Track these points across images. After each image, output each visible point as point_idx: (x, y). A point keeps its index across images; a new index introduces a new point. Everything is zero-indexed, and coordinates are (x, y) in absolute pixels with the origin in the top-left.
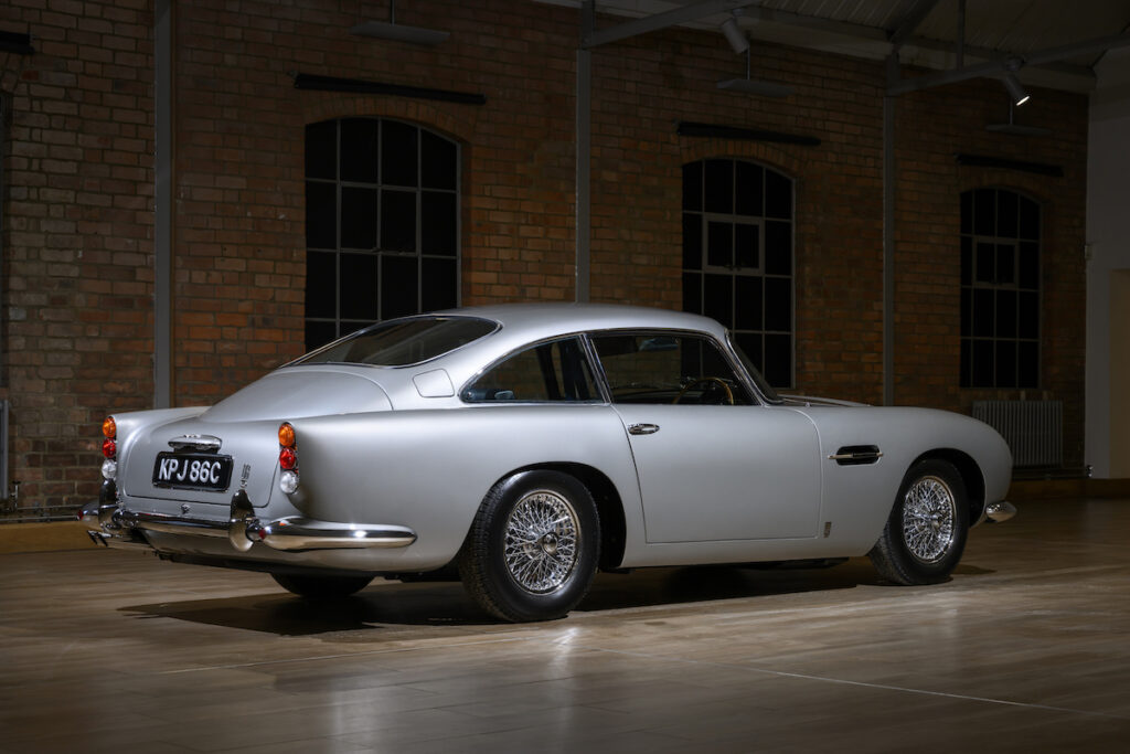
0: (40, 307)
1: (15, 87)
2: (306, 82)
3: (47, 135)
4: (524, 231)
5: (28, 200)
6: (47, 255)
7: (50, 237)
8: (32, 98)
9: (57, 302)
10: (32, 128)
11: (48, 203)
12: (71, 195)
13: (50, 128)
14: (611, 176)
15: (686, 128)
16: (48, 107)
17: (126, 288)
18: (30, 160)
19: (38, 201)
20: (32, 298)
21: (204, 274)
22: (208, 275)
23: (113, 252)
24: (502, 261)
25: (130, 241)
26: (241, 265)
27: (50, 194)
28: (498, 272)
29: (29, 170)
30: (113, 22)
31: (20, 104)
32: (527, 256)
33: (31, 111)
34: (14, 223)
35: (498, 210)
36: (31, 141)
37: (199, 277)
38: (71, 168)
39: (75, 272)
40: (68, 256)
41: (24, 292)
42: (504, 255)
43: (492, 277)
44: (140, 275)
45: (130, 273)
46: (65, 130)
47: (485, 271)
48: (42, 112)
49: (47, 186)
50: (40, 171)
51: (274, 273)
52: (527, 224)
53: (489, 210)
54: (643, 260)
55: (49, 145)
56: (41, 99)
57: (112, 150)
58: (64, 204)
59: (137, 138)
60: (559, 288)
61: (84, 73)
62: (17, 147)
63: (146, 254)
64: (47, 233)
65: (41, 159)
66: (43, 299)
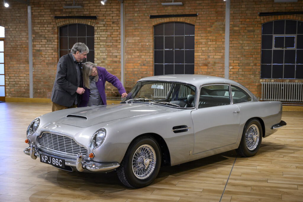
0: (100, 63)
1: (95, 25)
2: (152, 17)
3: (101, 33)
4: (209, 43)
5: (97, 45)
6: (101, 54)
7: (101, 51)
8: (98, 27)
9: (102, 62)
10: (98, 32)
11: (101, 45)
12: (105, 43)
13: (101, 32)
14: (237, 28)
15: (262, 14)
16: (101, 28)
17: (115, 59)
18: (98, 38)
19: (99, 45)
20: (98, 62)
21: (130, 56)
22: (131, 56)
23: (113, 53)
24: (203, 50)
25: (116, 51)
26: (138, 54)
27: (101, 43)
28: (202, 53)
29: (98, 39)
30: (112, 11)
31: (96, 28)
32: (210, 49)
33: (98, 29)
34: (95, 49)
35: (202, 39)
36: (98, 34)
37: (130, 57)
38: (105, 38)
39: (106, 57)
40: (105, 54)
41: (97, 60)
42: (203, 49)
43: (200, 54)
44: (118, 57)
45: (116, 57)
46: (104, 32)
47: (198, 53)
48: (99, 29)
49: (101, 42)
50: (99, 39)
51: (146, 55)
52: (210, 41)
53: (199, 39)
54: (247, 48)
55: (101, 35)
56: (99, 27)
57: (112, 34)
58: (104, 45)
59: (117, 32)
60: (220, 55)
61: (107, 21)
62: (95, 36)
63: (119, 53)
64: (101, 50)
65: (99, 37)
66: (100, 62)
